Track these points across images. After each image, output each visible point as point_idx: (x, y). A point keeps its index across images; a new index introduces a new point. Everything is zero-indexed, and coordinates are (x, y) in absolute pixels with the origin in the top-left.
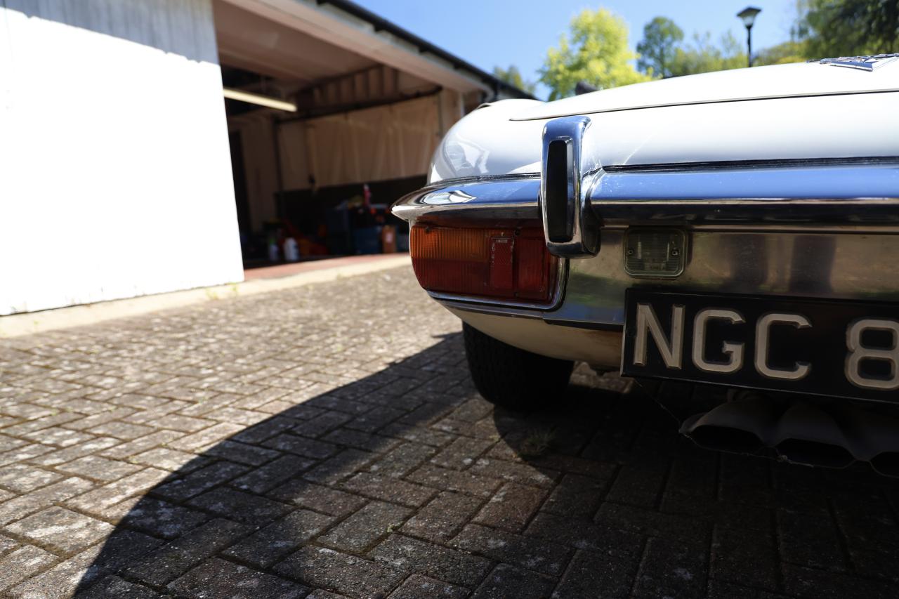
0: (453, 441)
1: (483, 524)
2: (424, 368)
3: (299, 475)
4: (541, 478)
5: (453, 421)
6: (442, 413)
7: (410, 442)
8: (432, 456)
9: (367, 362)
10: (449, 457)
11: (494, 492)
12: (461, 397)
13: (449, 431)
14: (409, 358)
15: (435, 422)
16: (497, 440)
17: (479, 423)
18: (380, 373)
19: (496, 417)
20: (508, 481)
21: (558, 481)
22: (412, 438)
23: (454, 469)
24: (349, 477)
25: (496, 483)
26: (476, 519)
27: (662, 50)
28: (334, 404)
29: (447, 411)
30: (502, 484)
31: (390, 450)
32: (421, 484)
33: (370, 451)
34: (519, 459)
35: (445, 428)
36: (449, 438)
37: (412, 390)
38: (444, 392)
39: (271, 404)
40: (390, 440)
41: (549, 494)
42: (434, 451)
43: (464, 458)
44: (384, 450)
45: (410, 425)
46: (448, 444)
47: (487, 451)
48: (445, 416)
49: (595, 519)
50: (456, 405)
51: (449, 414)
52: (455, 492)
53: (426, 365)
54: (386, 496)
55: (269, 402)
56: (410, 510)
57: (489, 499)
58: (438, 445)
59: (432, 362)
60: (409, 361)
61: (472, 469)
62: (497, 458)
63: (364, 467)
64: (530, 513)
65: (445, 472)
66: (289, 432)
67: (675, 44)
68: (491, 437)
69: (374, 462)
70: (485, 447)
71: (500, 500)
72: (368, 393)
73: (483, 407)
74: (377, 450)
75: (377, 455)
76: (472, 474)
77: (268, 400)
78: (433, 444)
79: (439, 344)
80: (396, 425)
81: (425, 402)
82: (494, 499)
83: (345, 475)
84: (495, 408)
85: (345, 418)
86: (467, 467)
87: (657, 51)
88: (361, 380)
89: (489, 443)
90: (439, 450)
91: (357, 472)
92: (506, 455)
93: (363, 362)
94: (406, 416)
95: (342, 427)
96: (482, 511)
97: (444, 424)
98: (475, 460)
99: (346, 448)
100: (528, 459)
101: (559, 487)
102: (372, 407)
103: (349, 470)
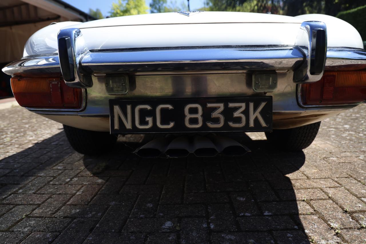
0: (62, 173)
1: (70, 205)
2: (53, 143)
4: (100, 181)
5: (63, 164)
6: (59, 162)
7: (41, 176)
8: (51, 181)
9: (23, 144)
10: (59, 180)
11: (78, 190)
12: (69, 153)
13: (61, 169)
14: (46, 140)
15: (55, 166)
16: (83, 169)
17: (76, 163)
18: (30, 148)
19: (84, 160)
20: (86, 185)
21: (107, 181)
22: (42, 175)
23: (61, 184)
24: (6, 198)
25: (79, 187)
26: (68, 203)
27: (159, 7)
29: (61, 161)
30: (82, 187)
31: (30, 182)
32: (43, 194)
33: (19, 184)
34: (92, 175)
35: (59, 168)
36: (60, 172)
37: (45, 154)
38: (61, 153)
40: (30, 178)
41: (102, 187)
42: (52, 178)
43: (67, 179)
44: (26, 182)
45: (41, 169)
46: (59, 175)
47: (78, 174)
48: (60, 163)
49: (120, 193)
50: (66, 157)
51: (62, 162)
52: (60, 194)
53: (54, 142)
54: (25, 202)
56: (36, 206)
57: (75, 194)
58: (55, 175)
59: (57, 140)
60: (45, 141)
61: (70, 183)
62: (82, 176)
63: (15, 192)
64: (93, 196)
65: (56, 187)
67: (164, 5)
68: (80, 168)
69: (20, 188)
70: (78, 172)
71: (80, 193)
72: (22, 158)
73: (79, 156)
74: (23, 183)
75: (23, 185)
76: (69, 185)
78: (52, 175)
79: (61, 132)
80: (34, 170)
81: (51, 158)
82: (78, 193)
83: (4, 197)
84: (84, 156)
85: (7, 171)
86: (67, 183)
87: (157, 6)
88: (18, 153)
89: (79, 171)
90: (54, 177)
91: (10, 195)
92: (86, 174)
93: (20, 145)
94: (41, 166)
95: (5, 175)
96: (71, 199)
97: (59, 166)
98: (71, 179)
99: (6, 185)
100: (95, 174)
101: (107, 183)
102: (23, 164)
103: (6, 195)
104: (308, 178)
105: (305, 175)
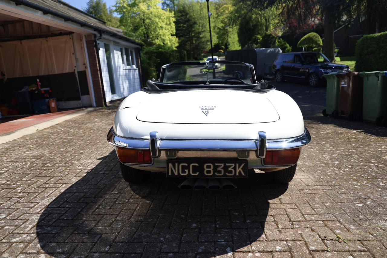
0: (120, 196)
1: (136, 215)
2: (100, 173)
3: (79, 213)
4: (148, 202)
5: (118, 190)
6: (113, 188)
7: (107, 198)
8: (116, 201)
9: (78, 173)
10: (121, 201)
11: (137, 207)
12: (117, 181)
14: (93, 169)
15: (113, 191)
16: (133, 193)
17: (126, 189)
18: (85, 176)
19: (131, 187)
20: (139, 204)
21: (152, 202)
22: (107, 197)
23: (123, 203)
24: (94, 211)
25: (136, 205)
26: (134, 214)
28: (76, 190)
29: (115, 187)
30: (138, 205)
31: (102, 202)
32: (116, 209)
34: (141, 198)
35: (116, 192)
36: (118, 195)
37: (99, 181)
38: (111, 181)
39: (52, 194)
40: (101, 199)
41: (151, 205)
42: (116, 200)
43: (125, 200)
44: (101, 202)
45: (105, 193)
46: (119, 197)
47: (131, 197)
48: (115, 189)
49: (163, 209)
50: (117, 184)
51: (115, 188)
52: (126, 209)
53: (100, 171)
54: (108, 213)
55: (51, 193)
56: (116, 215)
57: (135, 209)
58: (116, 198)
59: (102, 170)
60: (93, 171)
61: (129, 203)
62: (135, 199)
63: (97, 207)
64: (147, 210)
66: (66, 202)
68: (131, 193)
69: (99, 206)
70: (130, 196)
71: (139, 209)
72: (85, 185)
73: (125, 184)
74: (98, 202)
75: (99, 204)
76: (129, 204)
77: (50, 193)
78: (114, 198)
79: (101, 162)
80: (100, 194)
81: (106, 185)
82: (137, 209)
83: (93, 210)
84: (129, 183)
85: (82, 194)
86: (127, 202)
88: (79, 180)
89: (131, 195)
90: (117, 199)
91: (96, 209)
92: (137, 197)
93: (76, 174)
94: (102, 191)
95: (83, 197)
96: (135, 212)
97: (115, 191)
98: (129, 200)
99: (88, 203)
100: (143, 197)
101: (153, 203)
102: (89, 189)
103: (94, 209)
104: (281, 203)
105: (280, 201)
